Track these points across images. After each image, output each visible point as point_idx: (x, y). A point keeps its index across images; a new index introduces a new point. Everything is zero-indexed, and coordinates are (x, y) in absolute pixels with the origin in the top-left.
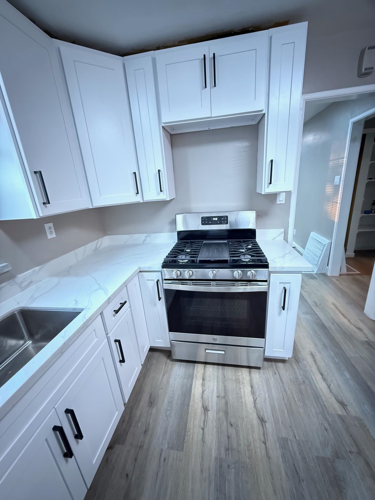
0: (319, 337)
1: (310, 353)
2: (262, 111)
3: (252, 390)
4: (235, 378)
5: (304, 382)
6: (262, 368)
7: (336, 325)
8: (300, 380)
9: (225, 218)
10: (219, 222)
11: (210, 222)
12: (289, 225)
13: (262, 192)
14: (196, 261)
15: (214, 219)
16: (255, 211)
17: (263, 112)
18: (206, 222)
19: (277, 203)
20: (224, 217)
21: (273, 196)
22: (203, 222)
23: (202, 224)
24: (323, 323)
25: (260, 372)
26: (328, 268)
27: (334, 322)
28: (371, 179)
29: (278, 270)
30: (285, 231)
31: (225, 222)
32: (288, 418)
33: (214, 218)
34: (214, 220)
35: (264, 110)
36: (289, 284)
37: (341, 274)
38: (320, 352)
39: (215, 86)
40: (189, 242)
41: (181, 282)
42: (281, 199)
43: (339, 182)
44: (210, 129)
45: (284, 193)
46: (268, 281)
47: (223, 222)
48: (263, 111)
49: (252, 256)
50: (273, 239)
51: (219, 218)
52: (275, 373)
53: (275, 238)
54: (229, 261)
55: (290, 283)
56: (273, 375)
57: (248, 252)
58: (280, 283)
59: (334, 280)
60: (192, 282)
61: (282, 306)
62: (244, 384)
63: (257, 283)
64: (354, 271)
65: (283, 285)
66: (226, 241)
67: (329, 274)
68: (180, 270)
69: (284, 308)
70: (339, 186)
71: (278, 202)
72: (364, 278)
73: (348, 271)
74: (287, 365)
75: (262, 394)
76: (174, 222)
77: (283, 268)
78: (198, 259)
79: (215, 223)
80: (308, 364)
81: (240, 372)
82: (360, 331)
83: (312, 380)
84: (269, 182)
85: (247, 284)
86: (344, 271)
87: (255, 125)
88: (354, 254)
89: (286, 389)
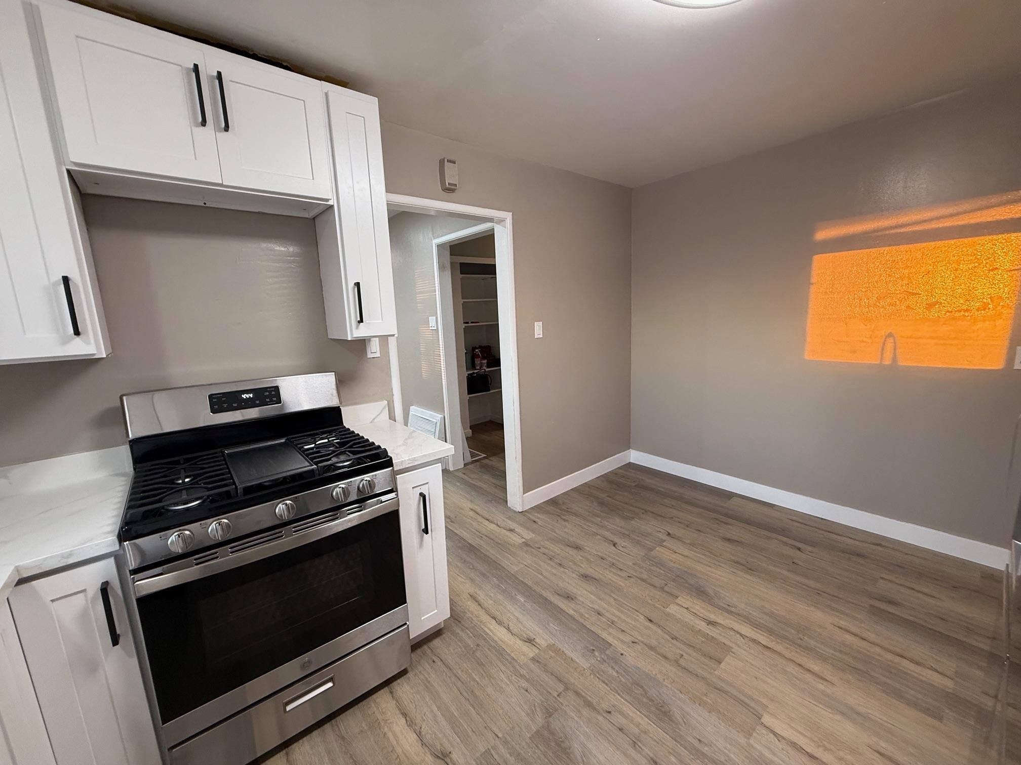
0: (471, 567)
1: (469, 596)
2: (327, 200)
3: (408, 719)
4: (366, 725)
5: (478, 645)
6: (409, 669)
7: (485, 537)
8: (472, 646)
9: (273, 391)
10: (258, 402)
11: (235, 405)
12: (394, 393)
13: (347, 337)
14: (233, 493)
15: (244, 396)
16: (334, 373)
17: (330, 203)
18: (225, 406)
19: (368, 357)
20: (268, 390)
21: (361, 344)
22: (216, 407)
23: (214, 411)
24: (469, 544)
25: (409, 679)
26: (448, 459)
27: (482, 536)
28: (467, 323)
29: (407, 467)
30: (388, 404)
31: (275, 399)
32: (478, 716)
33: (243, 394)
34: (245, 398)
35: (331, 199)
36: (427, 485)
37: (466, 464)
38: (480, 588)
39: (227, 128)
40: (179, 460)
41: (195, 560)
42: (374, 350)
43: (435, 326)
44: (206, 205)
45: (377, 339)
46: (394, 490)
47: (268, 400)
48: (330, 201)
49: (354, 453)
50: (371, 422)
51: (257, 392)
52: (434, 662)
53: (374, 419)
54: (317, 471)
55: (427, 483)
56: (432, 667)
57: (346, 448)
58: (413, 488)
59: (460, 474)
60: (231, 548)
61: (423, 527)
62: (389, 721)
63: (379, 499)
64: (478, 454)
65: (418, 491)
66: (283, 441)
67: (451, 469)
68: (190, 529)
69: (426, 531)
70: (437, 330)
71: (370, 355)
72: (492, 460)
73: (472, 457)
74: (446, 635)
75: (427, 713)
76: (117, 416)
77: (414, 459)
78: (240, 486)
79: (249, 404)
80: (472, 614)
81: (373, 705)
82: (513, 533)
83: (486, 635)
84: (359, 319)
85: (361, 506)
86: (469, 459)
87: (307, 218)
88: (471, 430)
89: (458, 674)
